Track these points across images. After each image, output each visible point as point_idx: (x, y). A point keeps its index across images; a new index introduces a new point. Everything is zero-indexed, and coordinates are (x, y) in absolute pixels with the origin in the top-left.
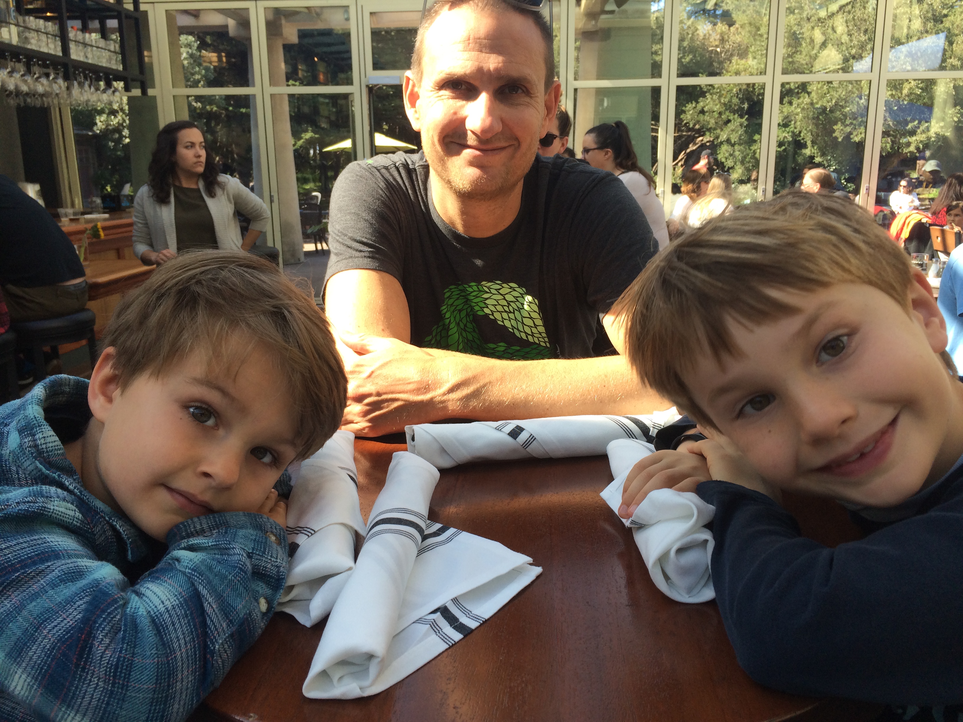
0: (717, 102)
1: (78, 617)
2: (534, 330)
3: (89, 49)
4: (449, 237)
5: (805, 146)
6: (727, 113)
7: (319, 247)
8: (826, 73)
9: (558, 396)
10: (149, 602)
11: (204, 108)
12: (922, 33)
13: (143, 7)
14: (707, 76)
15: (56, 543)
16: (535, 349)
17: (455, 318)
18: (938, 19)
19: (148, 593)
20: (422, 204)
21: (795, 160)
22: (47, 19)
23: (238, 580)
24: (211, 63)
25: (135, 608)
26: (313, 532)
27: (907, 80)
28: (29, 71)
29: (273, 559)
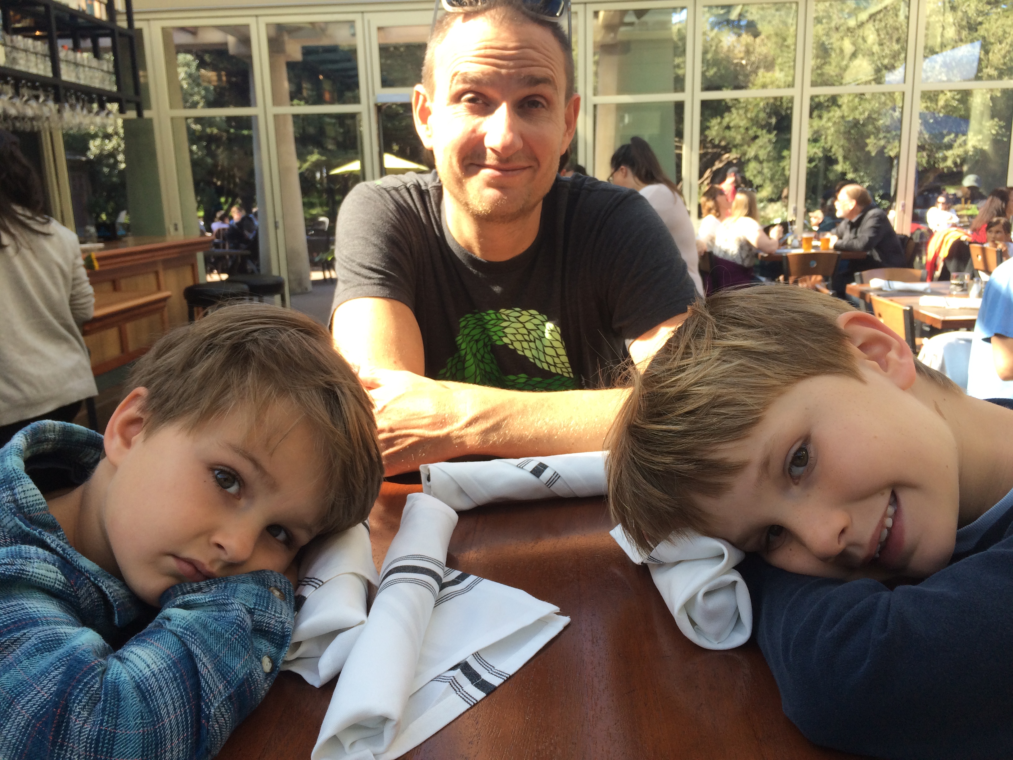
0: (743, 116)
1: (53, 689)
2: (557, 360)
3: (81, 69)
4: (464, 262)
5: (836, 162)
6: (755, 129)
7: (328, 275)
8: (858, 84)
9: (583, 430)
10: (133, 666)
11: (204, 130)
12: (956, 42)
13: (137, 25)
14: (732, 89)
15: (35, 610)
16: (559, 380)
17: (471, 348)
18: (972, 27)
19: (132, 657)
20: (435, 227)
21: (826, 177)
22: (36, 38)
23: (236, 638)
24: (210, 82)
25: (117, 674)
26: (321, 584)
27: (942, 92)
28: (17, 93)
29: (277, 615)
